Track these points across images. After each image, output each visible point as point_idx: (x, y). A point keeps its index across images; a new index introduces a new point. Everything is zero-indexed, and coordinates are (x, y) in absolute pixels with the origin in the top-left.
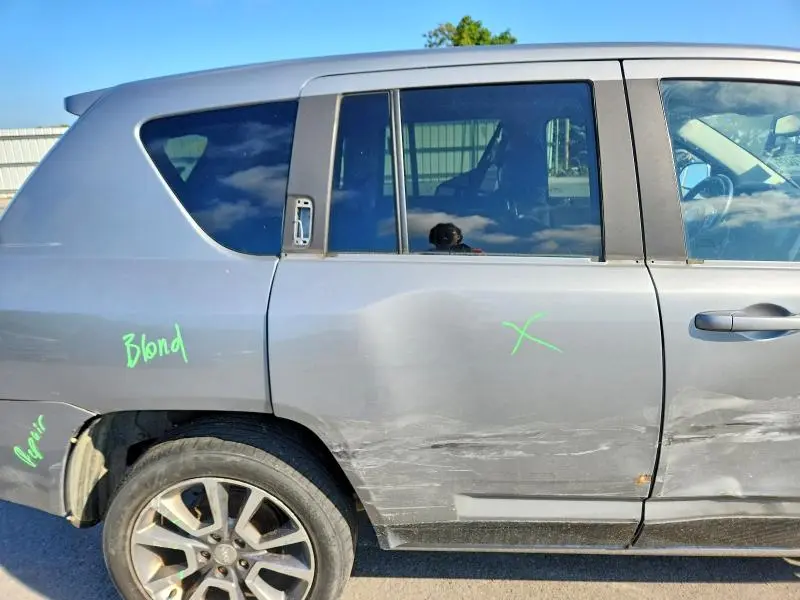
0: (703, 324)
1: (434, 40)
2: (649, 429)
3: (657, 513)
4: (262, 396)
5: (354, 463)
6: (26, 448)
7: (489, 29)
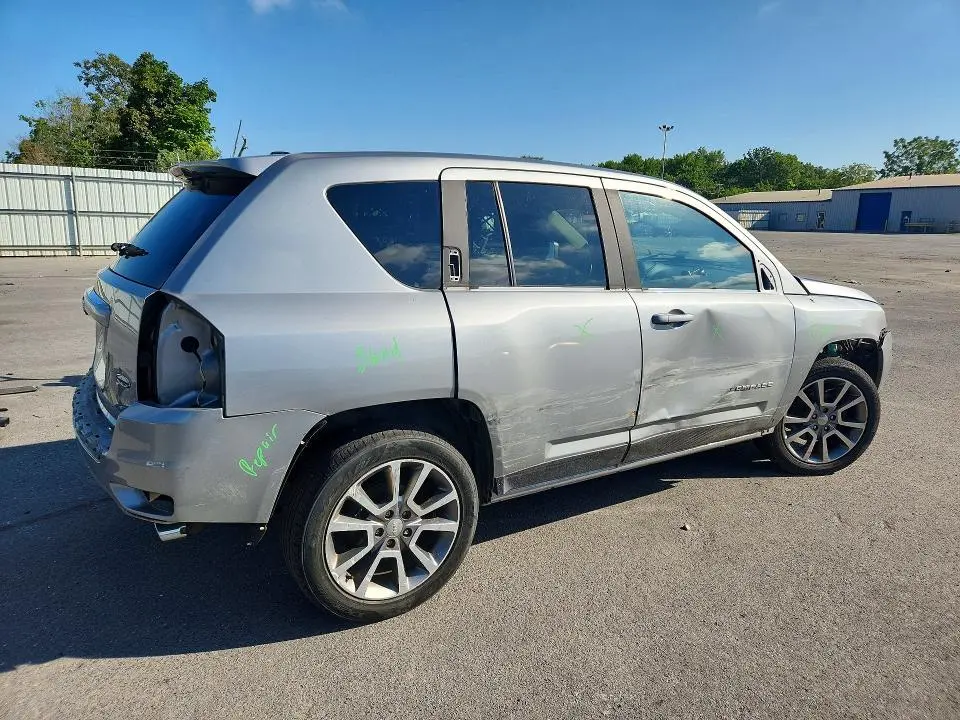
0: (656, 321)
1: (92, 72)
2: (636, 383)
3: (638, 435)
4: (450, 385)
5: (499, 428)
6: (250, 459)
7: (180, 75)
